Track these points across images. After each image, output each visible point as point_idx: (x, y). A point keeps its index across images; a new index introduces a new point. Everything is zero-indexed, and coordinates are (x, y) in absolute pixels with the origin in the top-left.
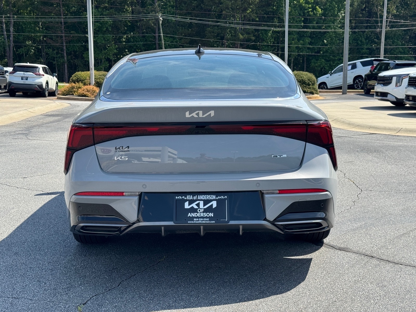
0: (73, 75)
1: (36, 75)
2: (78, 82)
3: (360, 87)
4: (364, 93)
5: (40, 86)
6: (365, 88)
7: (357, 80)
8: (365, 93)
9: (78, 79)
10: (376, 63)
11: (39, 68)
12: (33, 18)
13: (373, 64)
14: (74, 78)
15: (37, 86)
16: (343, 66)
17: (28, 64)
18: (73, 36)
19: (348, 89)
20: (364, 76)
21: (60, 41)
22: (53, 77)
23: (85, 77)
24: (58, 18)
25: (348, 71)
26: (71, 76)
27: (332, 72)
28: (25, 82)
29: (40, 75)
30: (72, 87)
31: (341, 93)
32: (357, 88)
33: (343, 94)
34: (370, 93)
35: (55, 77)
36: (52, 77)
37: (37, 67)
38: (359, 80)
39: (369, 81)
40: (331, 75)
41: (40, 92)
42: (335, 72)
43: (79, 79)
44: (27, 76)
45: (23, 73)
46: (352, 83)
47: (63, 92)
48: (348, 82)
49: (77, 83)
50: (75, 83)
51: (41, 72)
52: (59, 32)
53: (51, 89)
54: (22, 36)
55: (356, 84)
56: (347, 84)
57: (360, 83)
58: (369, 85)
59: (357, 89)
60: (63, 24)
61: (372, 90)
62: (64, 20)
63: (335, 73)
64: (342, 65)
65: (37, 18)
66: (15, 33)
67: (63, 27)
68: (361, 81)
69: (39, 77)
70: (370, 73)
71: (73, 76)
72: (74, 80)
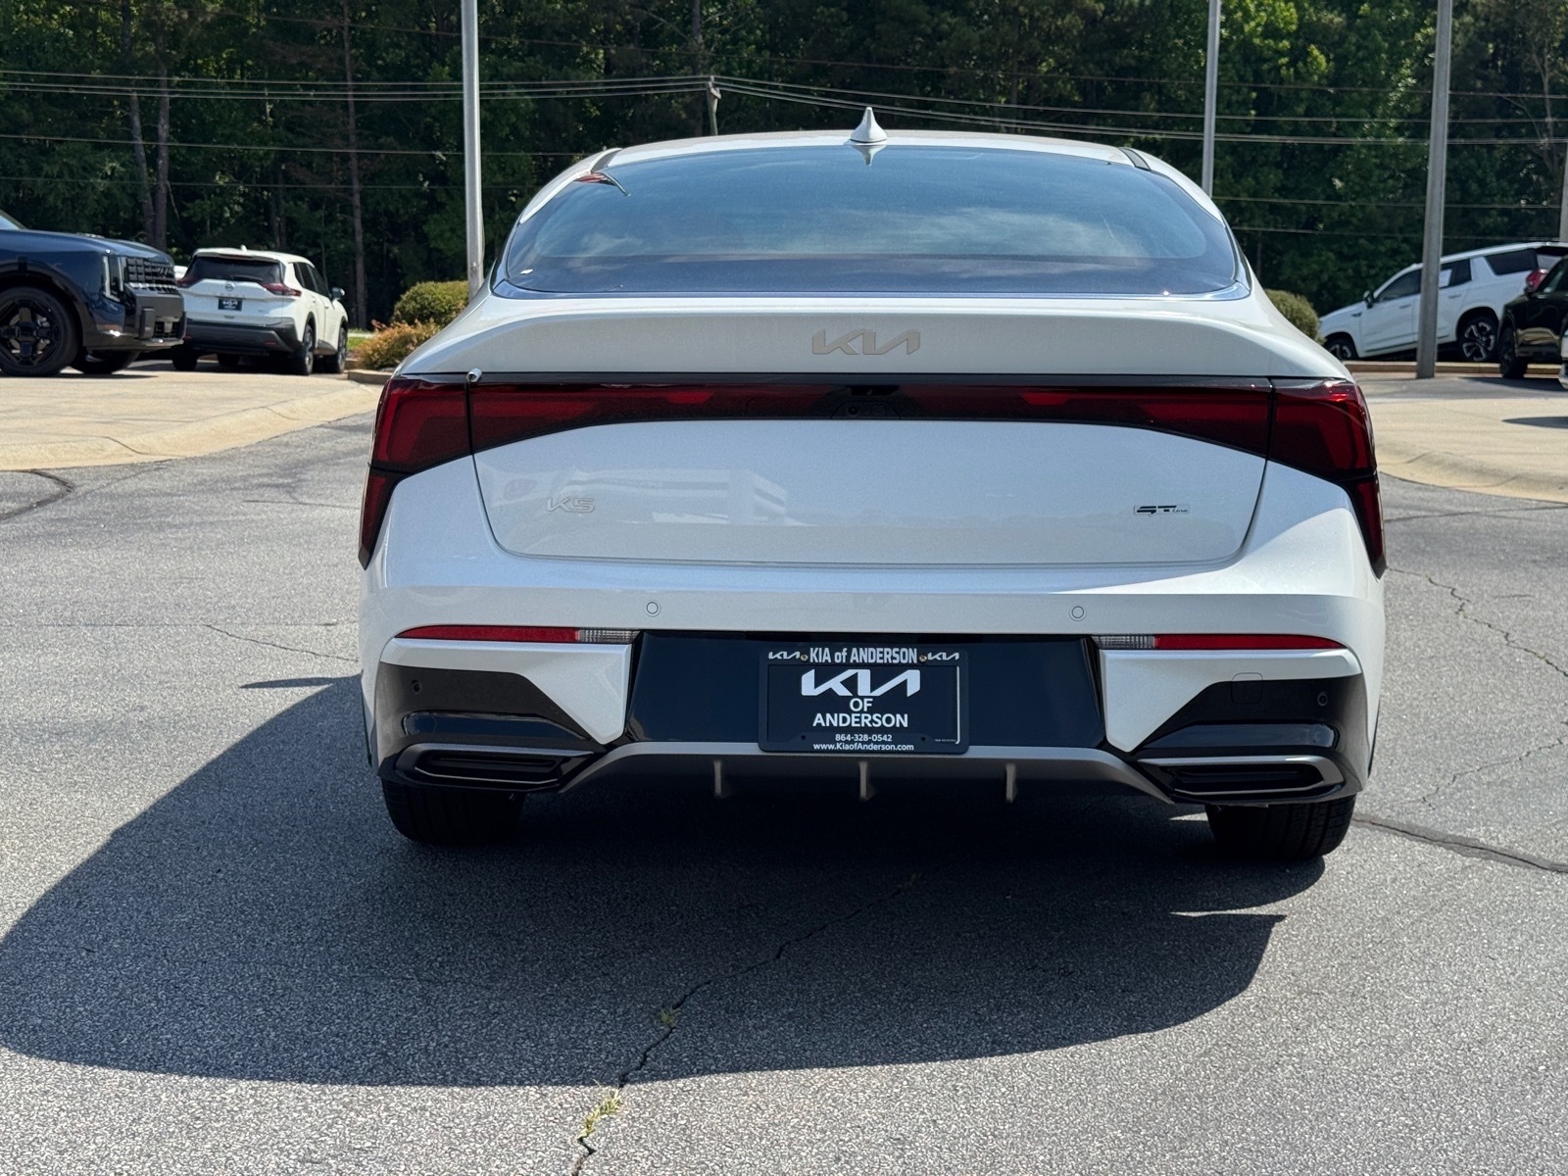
0: (404, 293)
1: (272, 290)
2: (424, 319)
3: (1482, 351)
4: (1500, 376)
5: (288, 333)
6: (1506, 357)
7: (1473, 327)
8: (1506, 377)
9: (423, 307)
10: (1545, 265)
11: (284, 267)
12: (240, 86)
13: (1535, 268)
14: (410, 307)
15: (273, 332)
16: (1419, 271)
17: (244, 251)
18: (387, 155)
19: (1439, 360)
20: (1499, 313)
21: (341, 173)
22: (331, 300)
23: (449, 302)
24: (336, 87)
25: (1441, 292)
26: (399, 299)
27: (1376, 294)
28: (233, 317)
29: (285, 291)
30: (401, 338)
31: (1413, 375)
32: (1472, 357)
33: (1420, 377)
34: (1526, 376)
35: (336, 302)
36: (326, 300)
37: (276, 263)
38: (1480, 324)
39: (1520, 332)
40: (1370, 306)
41: (284, 353)
42: (1386, 297)
43: (426, 308)
44: (240, 296)
45: (223, 282)
46: (1453, 338)
47: (369, 356)
48: (1439, 334)
49: (420, 324)
50: (411, 323)
51: (291, 281)
52: (338, 142)
53: (325, 345)
54: (199, 154)
55: (1468, 340)
56: (1438, 342)
57: (1484, 339)
58: (1522, 345)
59: (1470, 360)
60: (352, 110)
61: (1531, 366)
62: (355, 96)
63: (1387, 299)
64: (1414, 267)
65: (255, 86)
66: (177, 144)
67: (352, 121)
68: (1488, 328)
69: (283, 300)
70: (1526, 299)
71: (404, 297)
72: (408, 313)
